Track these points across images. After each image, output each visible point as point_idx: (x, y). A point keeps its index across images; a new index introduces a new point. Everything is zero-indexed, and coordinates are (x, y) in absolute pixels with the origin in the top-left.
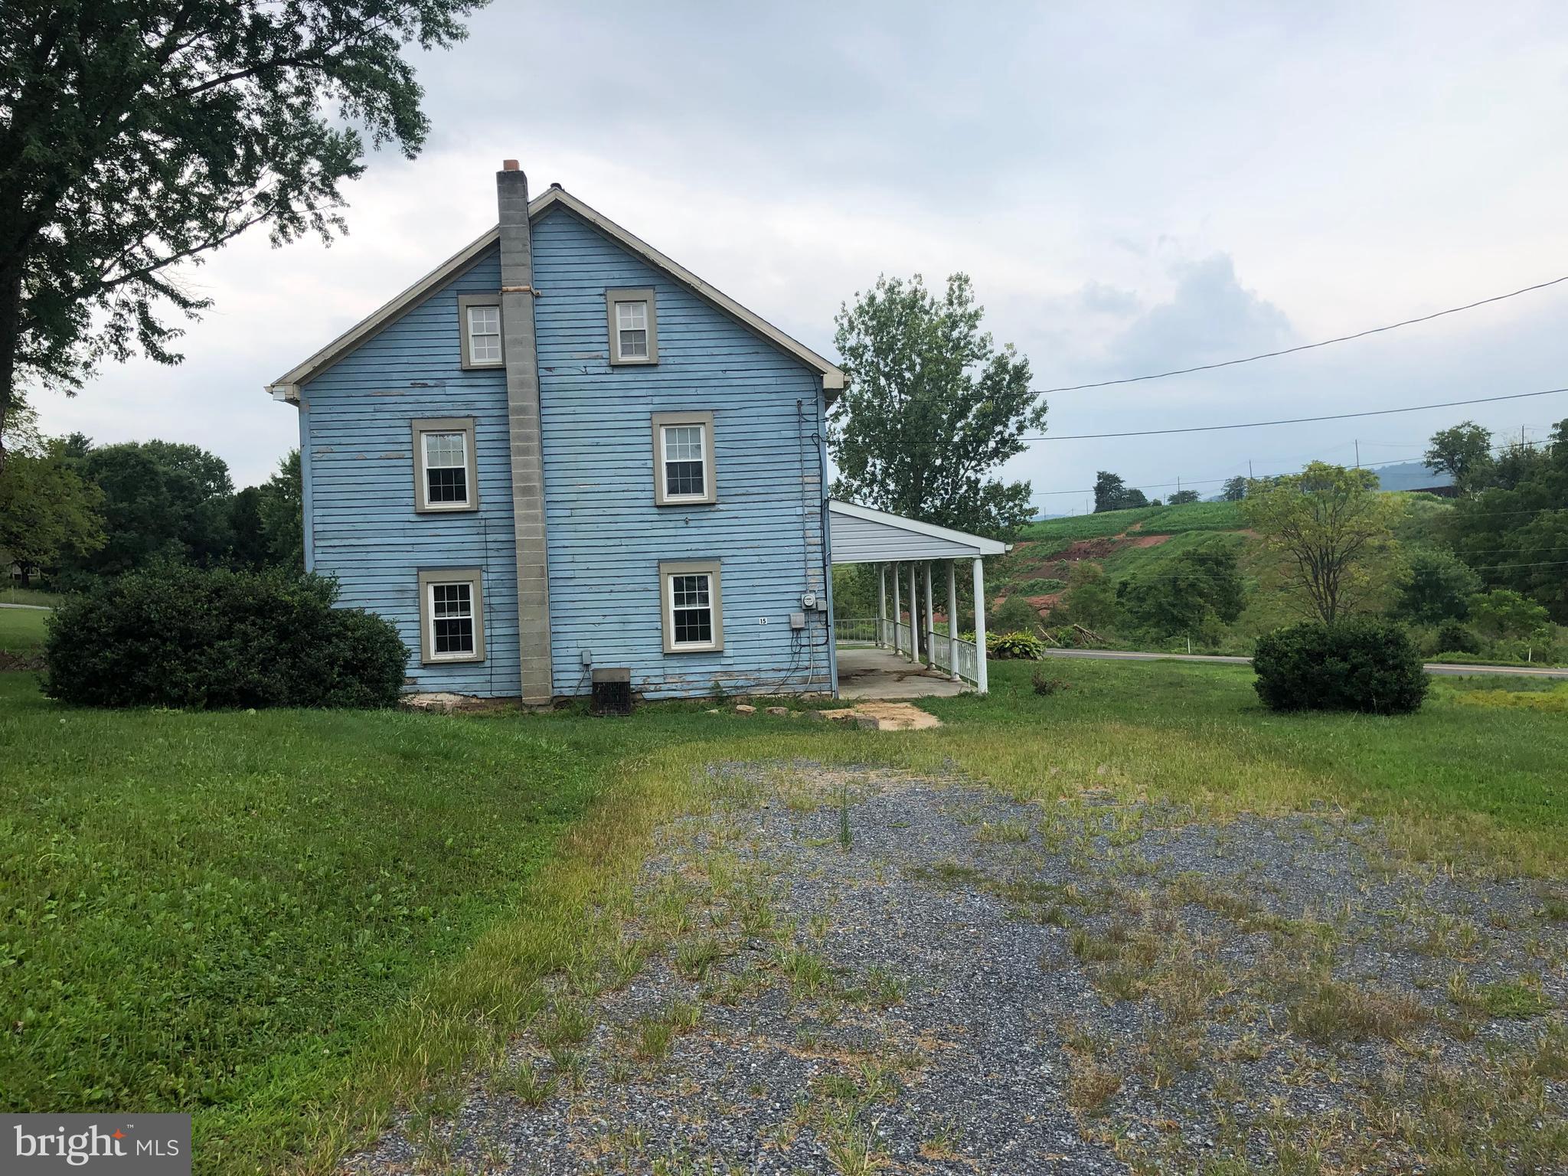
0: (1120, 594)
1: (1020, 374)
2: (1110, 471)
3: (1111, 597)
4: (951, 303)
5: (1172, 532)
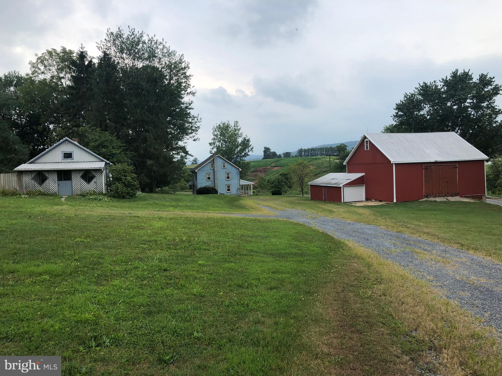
0: (268, 182)
1: (248, 141)
2: (268, 147)
3: (266, 183)
4: (235, 126)
5: (281, 166)
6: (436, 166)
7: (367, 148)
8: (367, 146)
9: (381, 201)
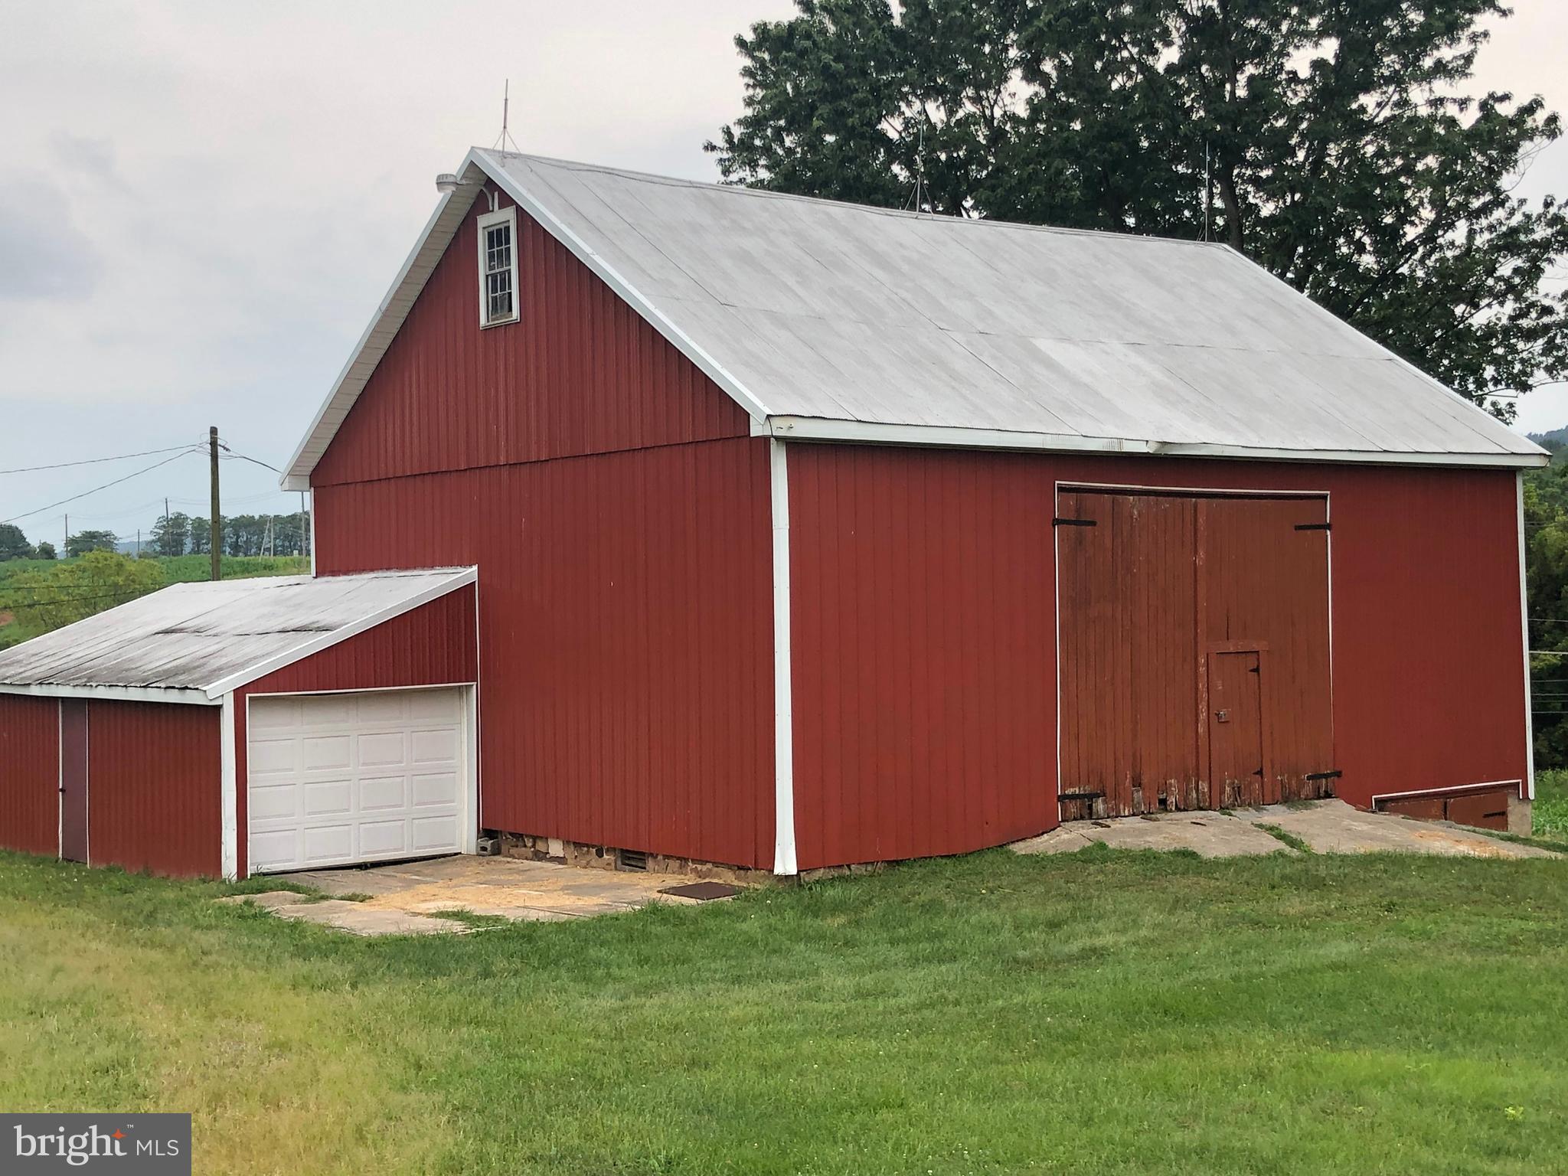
6: (1166, 503)
7: (501, 304)
8: (499, 282)
9: (633, 859)
